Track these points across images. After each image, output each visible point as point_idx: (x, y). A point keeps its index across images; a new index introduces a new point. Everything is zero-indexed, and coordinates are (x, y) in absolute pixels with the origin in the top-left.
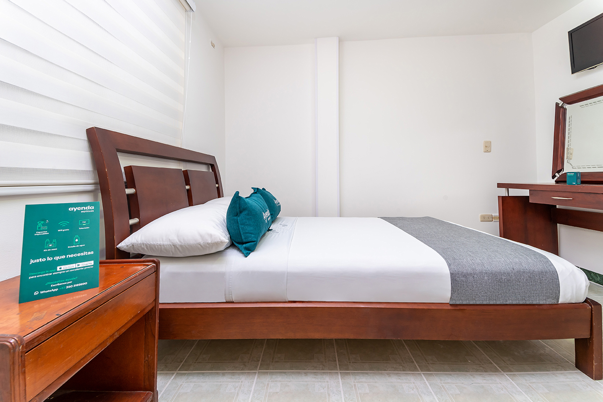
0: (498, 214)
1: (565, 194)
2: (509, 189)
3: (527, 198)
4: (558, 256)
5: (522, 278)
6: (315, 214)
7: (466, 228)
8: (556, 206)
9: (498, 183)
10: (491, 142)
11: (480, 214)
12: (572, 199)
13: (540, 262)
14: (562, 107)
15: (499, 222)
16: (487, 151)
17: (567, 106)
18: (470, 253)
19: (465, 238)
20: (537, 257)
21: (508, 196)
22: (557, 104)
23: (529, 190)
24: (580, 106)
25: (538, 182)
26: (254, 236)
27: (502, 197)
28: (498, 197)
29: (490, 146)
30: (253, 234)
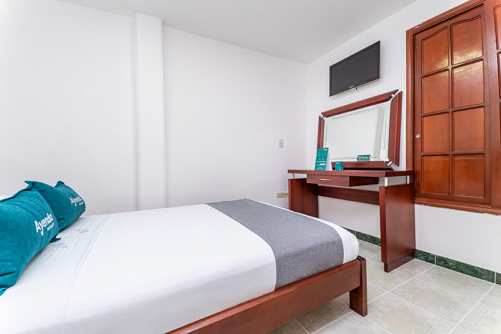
0: (288, 192)
1: (327, 177)
2: (295, 174)
3: (305, 179)
5: (323, 250)
6: (137, 208)
7: (275, 207)
8: (317, 184)
9: (288, 170)
10: (283, 140)
11: (277, 193)
12: (331, 180)
13: (331, 233)
14: (322, 119)
15: (288, 197)
16: (281, 147)
17: (325, 119)
21: (294, 179)
22: (320, 117)
23: (306, 174)
24: (333, 119)
25: (307, 169)
27: (291, 179)
28: (289, 179)
29: (283, 143)
30: (10, 261)
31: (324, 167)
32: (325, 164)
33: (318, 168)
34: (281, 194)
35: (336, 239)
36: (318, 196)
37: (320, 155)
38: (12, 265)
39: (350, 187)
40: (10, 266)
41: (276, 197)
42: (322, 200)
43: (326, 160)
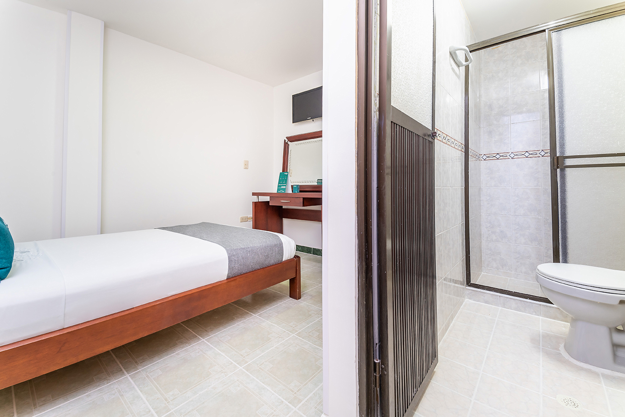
0: (252, 215)
2: (259, 196)
3: (268, 202)
4: (282, 235)
8: (282, 206)
9: (253, 193)
10: (248, 162)
11: (240, 217)
12: (289, 201)
14: (287, 143)
15: (252, 221)
16: (246, 168)
17: (289, 143)
18: (239, 241)
19: (235, 233)
20: (274, 236)
21: (258, 202)
22: (285, 141)
23: (269, 197)
24: (296, 144)
25: (270, 191)
26: (6, 261)
27: (255, 202)
28: (253, 202)
29: (248, 165)
30: (5, 259)
31: (284, 189)
32: (285, 187)
33: (280, 191)
34: (245, 218)
35: (278, 243)
36: (283, 218)
37: (282, 179)
38: (6, 262)
39: (303, 207)
40: (5, 262)
41: (240, 222)
42: (286, 221)
43: (286, 183)
